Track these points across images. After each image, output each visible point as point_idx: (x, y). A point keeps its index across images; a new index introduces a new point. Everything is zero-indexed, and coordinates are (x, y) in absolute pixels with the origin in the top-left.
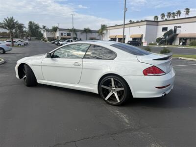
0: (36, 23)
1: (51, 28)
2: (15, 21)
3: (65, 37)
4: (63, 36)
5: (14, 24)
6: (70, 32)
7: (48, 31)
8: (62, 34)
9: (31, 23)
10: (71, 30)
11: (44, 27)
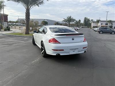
0: (88, 18)
1: (95, 21)
2: (71, 18)
3: (104, 26)
4: (103, 25)
5: (71, 19)
6: (108, 23)
7: (94, 22)
8: (102, 24)
9: (85, 18)
10: (108, 21)
11: (92, 20)
